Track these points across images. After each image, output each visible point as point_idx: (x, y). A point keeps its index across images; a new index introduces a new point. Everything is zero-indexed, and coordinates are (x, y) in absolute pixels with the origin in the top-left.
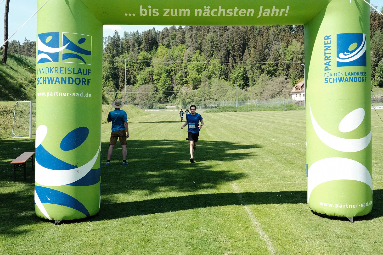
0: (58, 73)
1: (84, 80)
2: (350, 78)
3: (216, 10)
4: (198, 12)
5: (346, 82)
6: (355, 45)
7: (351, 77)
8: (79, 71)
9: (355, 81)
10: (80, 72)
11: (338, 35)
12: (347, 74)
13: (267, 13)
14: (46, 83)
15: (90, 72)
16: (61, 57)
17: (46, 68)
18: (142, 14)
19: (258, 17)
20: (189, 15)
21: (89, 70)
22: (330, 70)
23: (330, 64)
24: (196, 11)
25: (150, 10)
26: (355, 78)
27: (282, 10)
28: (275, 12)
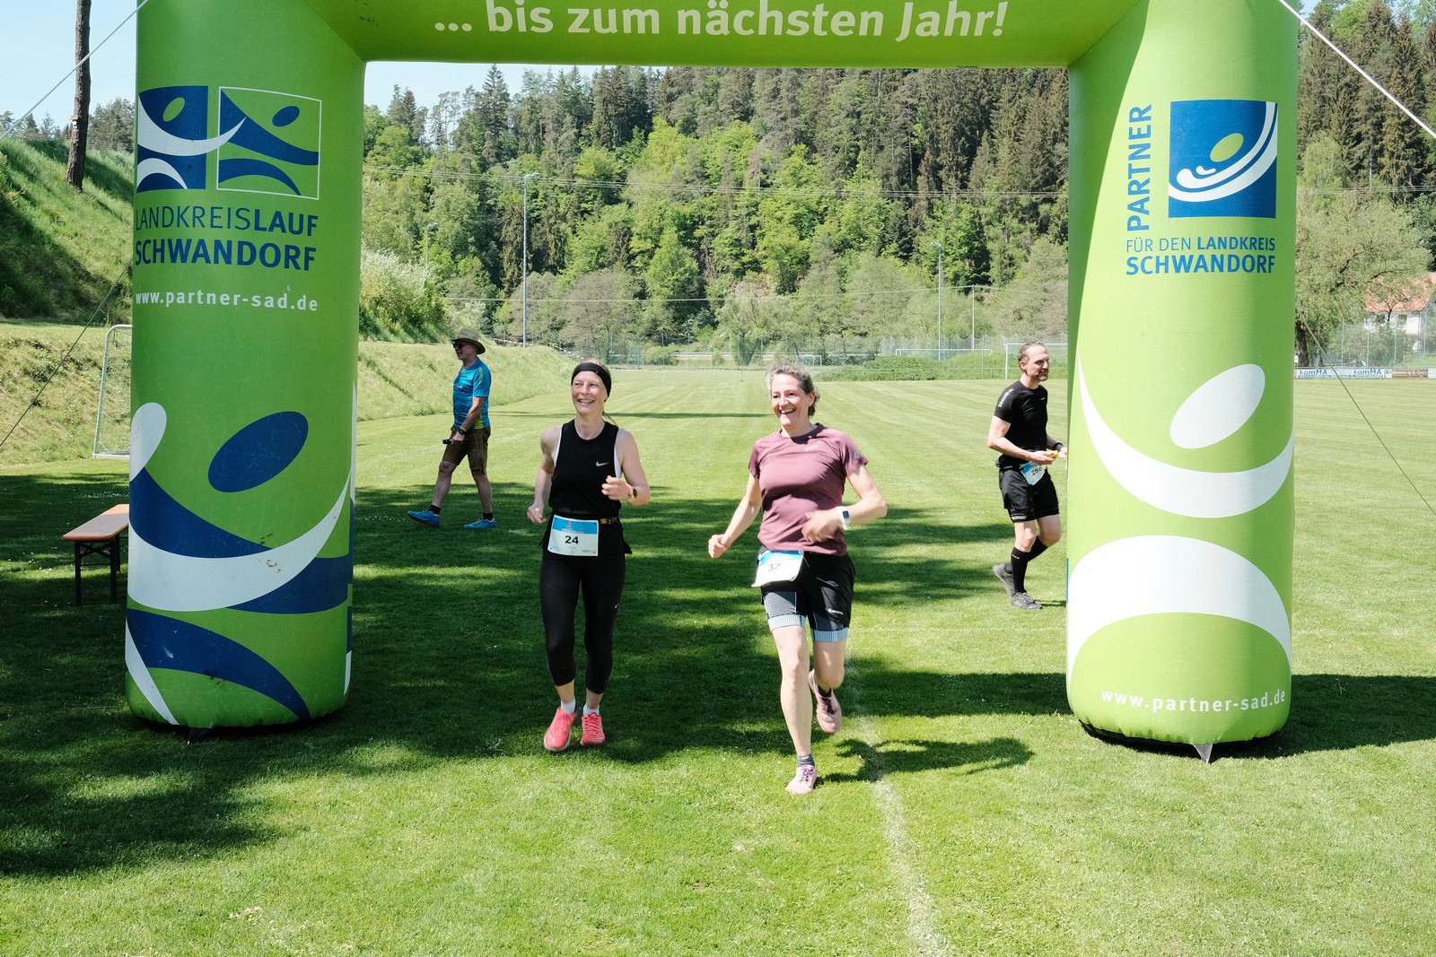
0: (203, 226)
1: (292, 252)
2: (1214, 257)
3: (750, 14)
4: (689, 20)
5: (1201, 270)
6: (1232, 142)
7: (1218, 253)
8: (274, 220)
9: (1230, 270)
10: (278, 222)
11: (1174, 105)
12: (1204, 244)
13: (930, 25)
14: (162, 261)
15: (315, 226)
16: (213, 171)
17: (164, 208)
18: (493, 27)
19: (898, 39)
20: (656, 30)
21: (310, 218)
22: (1147, 227)
23: (1147, 206)
24: (682, 15)
25: (521, 12)
26: (1233, 259)
27: (982, 17)
28: (958, 22)
